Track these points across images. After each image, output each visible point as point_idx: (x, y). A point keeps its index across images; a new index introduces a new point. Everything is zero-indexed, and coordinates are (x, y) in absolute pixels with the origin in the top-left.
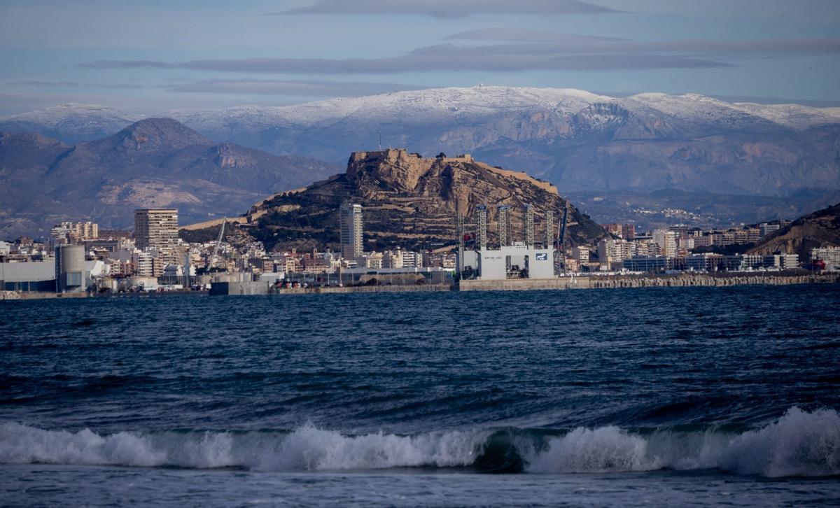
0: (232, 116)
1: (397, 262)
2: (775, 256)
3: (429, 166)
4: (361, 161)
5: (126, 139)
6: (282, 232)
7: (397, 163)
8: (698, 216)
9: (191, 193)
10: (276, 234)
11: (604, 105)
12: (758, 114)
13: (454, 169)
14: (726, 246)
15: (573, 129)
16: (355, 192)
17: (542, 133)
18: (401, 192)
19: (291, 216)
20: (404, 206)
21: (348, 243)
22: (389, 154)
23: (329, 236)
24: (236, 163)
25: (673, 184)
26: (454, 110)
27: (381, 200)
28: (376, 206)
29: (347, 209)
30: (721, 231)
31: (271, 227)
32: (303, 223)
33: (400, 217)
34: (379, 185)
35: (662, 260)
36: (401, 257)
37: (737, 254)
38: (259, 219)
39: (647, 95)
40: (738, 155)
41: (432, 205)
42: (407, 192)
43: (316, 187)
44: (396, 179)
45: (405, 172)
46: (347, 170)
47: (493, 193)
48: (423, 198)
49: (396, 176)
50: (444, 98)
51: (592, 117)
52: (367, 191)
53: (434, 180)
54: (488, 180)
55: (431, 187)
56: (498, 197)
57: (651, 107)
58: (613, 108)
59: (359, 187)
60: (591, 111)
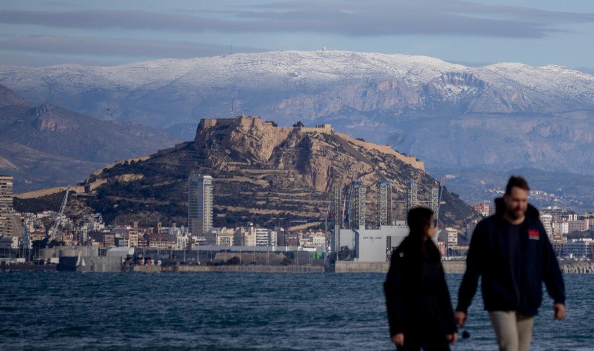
0: (50, 75)
1: (249, 240)
3: (285, 136)
4: (211, 129)
6: (123, 204)
7: (251, 131)
8: (559, 198)
9: (6, 158)
10: (116, 206)
11: (458, 74)
13: (313, 140)
15: (423, 100)
16: (203, 162)
17: (389, 103)
18: (254, 163)
19: (132, 187)
20: (256, 179)
21: (197, 217)
22: (242, 121)
23: (174, 209)
24: (56, 126)
25: (531, 163)
26: (293, 75)
27: (232, 172)
28: (226, 177)
29: (197, 180)
31: (111, 197)
32: (146, 194)
33: (252, 191)
34: (230, 155)
36: (254, 235)
38: (97, 189)
39: (505, 65)
41: (288, 178)
42: (260, 164)
43: (160, 156)
44: (249, 149)
45: (259, 141)
46: (196, 138)
47: (355, 167)
48: (278, 171)
49: (248, 145)
50: (282, 62)
51: (444, 88)
52: (216, 161)
53: (290, 151)
54: (349, 152)
55: (287, 159)
56: (360, 171)
57: (509, 78)
58: (468, 77)
59: (209, 156)
60: (443, 81)
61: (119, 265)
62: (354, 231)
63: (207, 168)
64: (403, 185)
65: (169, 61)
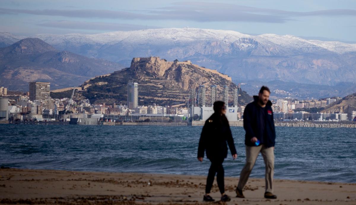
0: (67, 38)
1: (154, 111)
2: (336, 114)
3: (170, 66)
4: (138, 62)
5: (17, 48)
6: (98, 95)
7: (155, 63)
8: (291, 94)
9: (47, 74)
10: (96, 96)
11: (246, 39)
12: (320, 46)
13: (182, 67)
14: (310, 108)
15: (231, 50)
16: (134, 77)
17: (216, 51)
18: (157, 78)
19: (103, 87)
20: (157, 84)
21: (131, 101)
22: (151, 59)
23: (121, 97)
24: (69, 61)
25: (279, 78)
26: (174, 39)
27: (147, 81)
28: (144, 84)
29: (131, 85)
30: (308, 101)
31: (93, 92)
32: (109, 91)
33: (155, 89)
34: (146, 74)
35: (282, 114)
36: (156, 109)
37: (318, 113)
38: (87, 88)
39: (267, 35)
40: (310, 65)
41: (171, 84)
42: (159, 78)
43: (115, 74)
45: (159, 68)
46: (131, 66)
47: (201, 79)
48: (167, 81)
49: (154, 70)
50: (169, 33)
51: (241, 45)
52: (140, 77)
53: (172, 72)
54: (198, 73)
55: (171, 76)
56: (203, 81)
57: (269, 41)
58: (251, 40)
59: (136, 75)
60: (240, 42)
61: (97, 122)
62: (200, 107)
64: (222, 87)
65: (119, 32)
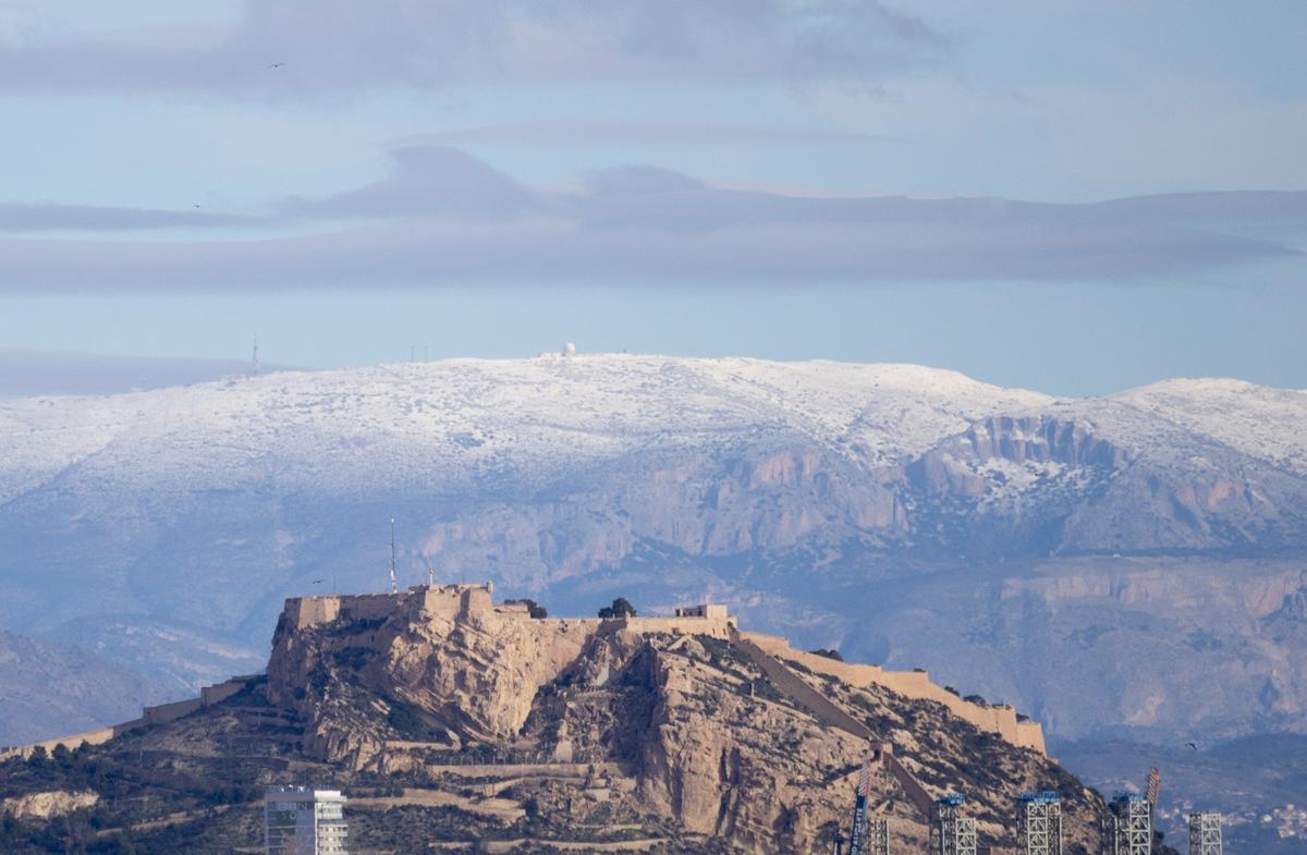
3: (571, 649)
4: (324, 631)
7: (457, 636)
13: (669, 661)
15: (908, 513)
16: (300, 746)
17: (794, 527)
18: (473, 744)
19: (63, 834)
20: (481, 797)
22: (428, 604)
25: (1281, 717)
26: (468, 441)
27: (397, 774)
28: (377, 795)
29: (292, 807)
33: (468, 837)
34: (391, 720)
41: (588, 791)
42: (492, 745)
43: (151, 727)
44: (452, 695)
45: (484, 668)
46: (275, 663)
47: (812, 747)
48: (553, 767)
49: (451, 684)
50: (429, 398)
51: (981, 469)
52: (343, 741)
53: (591, 698)
54: (791, 698)
55: (581, 728)
56: (832, 762)
57: (1196, 431)
58: (1058, 433)
59: (317, 725)
60: (975, 446)
63: (314, 765)
64: (977, 804)
65: (47, 404)
